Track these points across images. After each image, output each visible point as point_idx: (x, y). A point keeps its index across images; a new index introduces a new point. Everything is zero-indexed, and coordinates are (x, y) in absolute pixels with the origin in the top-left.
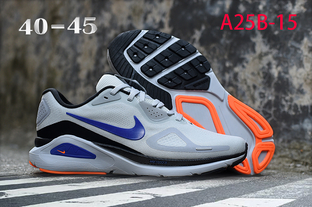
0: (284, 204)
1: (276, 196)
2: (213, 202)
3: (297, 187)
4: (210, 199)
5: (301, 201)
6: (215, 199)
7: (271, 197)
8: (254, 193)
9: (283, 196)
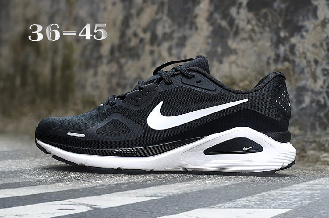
1: (263, 205)
2: (175, 214)
3: (293, 193)
4: (170, 210)
5: (300, 212)
6: (177, 210)
7: (256, 207)
9: (273, 205)
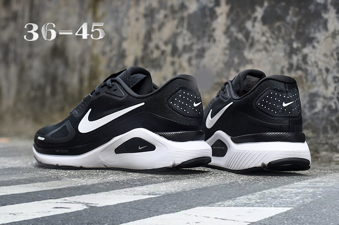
0: (276, 215)
1: (264, 203)
2: (173, 212)
3: (294, 191)
4: (169, 209)
5: (301, 210)
6: (175, 209)
7: (257, 205)
8: (233, 200)
9: (274, 203)
